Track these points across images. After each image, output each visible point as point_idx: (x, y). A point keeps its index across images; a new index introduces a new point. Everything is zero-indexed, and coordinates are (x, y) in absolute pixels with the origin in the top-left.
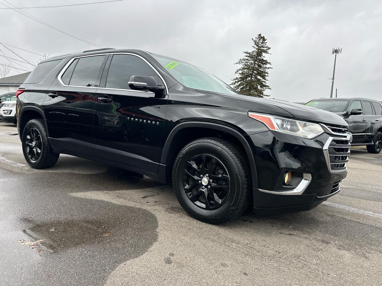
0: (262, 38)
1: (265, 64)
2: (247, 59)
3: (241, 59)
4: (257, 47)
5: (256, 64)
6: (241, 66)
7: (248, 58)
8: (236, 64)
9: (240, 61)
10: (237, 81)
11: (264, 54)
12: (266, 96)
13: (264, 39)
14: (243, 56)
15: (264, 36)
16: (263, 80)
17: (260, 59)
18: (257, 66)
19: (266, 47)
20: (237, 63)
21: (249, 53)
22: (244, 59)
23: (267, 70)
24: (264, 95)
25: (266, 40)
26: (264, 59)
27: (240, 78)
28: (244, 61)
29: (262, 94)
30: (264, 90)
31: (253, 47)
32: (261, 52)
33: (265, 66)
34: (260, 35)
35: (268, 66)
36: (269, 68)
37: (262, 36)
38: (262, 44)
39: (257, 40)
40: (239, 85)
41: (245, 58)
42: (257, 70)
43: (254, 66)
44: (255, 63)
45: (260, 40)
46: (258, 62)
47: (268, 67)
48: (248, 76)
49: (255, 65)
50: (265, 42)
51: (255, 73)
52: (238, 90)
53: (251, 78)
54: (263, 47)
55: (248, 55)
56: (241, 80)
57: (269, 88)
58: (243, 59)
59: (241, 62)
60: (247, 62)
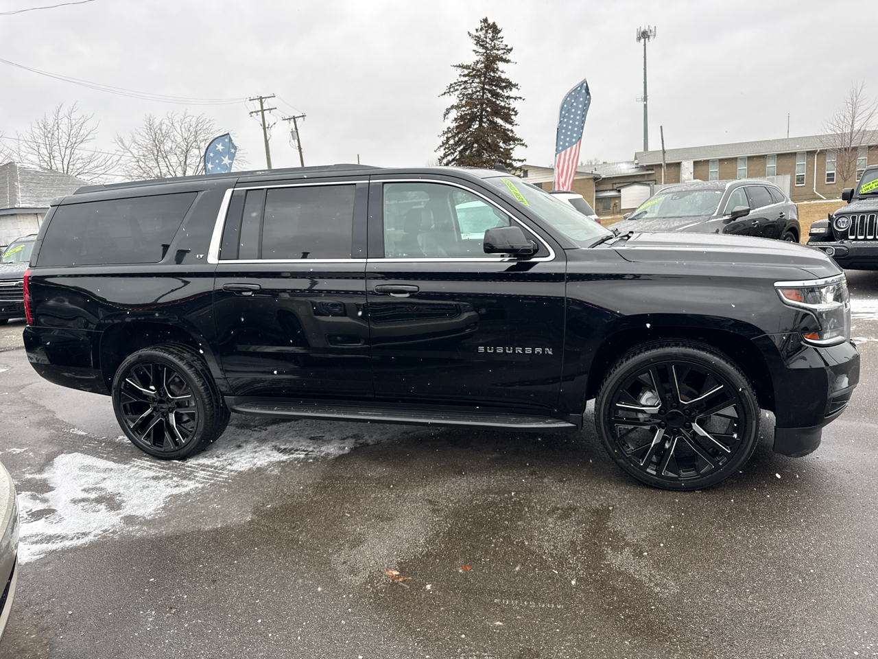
0: (489, 27)
1: (505, 87)
2: (466, 82)
3: (451, 85)
4: (484, 51)
5: (487, 89)
6: (454, 99)
7: (466, 79)
8: (442, 95)
9: (450, 88)
10: (450, 135)
11: (501, 65)
12: (519, 160)
13: (495, 29)
14: (456, 76)
15: (494, 23)
16: (508, 126)
17: (494, 77)
18: (490, 95)
19: (502, 49)
20: (445, 93)
21: (467, 67)
22: (458, 84)
23: (513, 104)
24: (515, 160)
25: (501, 31)
26: (503, 76)
27: (457, 127)
28: (458, 87)
29: (510, 159)
30: (512, 149)
31: (474, 51)
32: (494, 62)
33: (506, 93)
34: (485, 21)
35: (514, 93)
36: (515, 99)
37: (490, 22)
38: (492, 41)
39: (480, 33)
40: (457, 144)
41: (460, 80)
42: (490, 103)
43: (483, 96)
44: (483, 89)
45: (487, 32)
46: (490, 85)
47: (514, 96)
48: (473, 120)
49: (484, 93)
50: (499, 35)
51: (487, 111)
52: (456, 154)
53: (480, 125)
54: (498, 50)
55: (466, 72)
56: (459, 133)
57: (523, 145)
58: (455, 83)
59: (452, 90)
60: (465, 88)
